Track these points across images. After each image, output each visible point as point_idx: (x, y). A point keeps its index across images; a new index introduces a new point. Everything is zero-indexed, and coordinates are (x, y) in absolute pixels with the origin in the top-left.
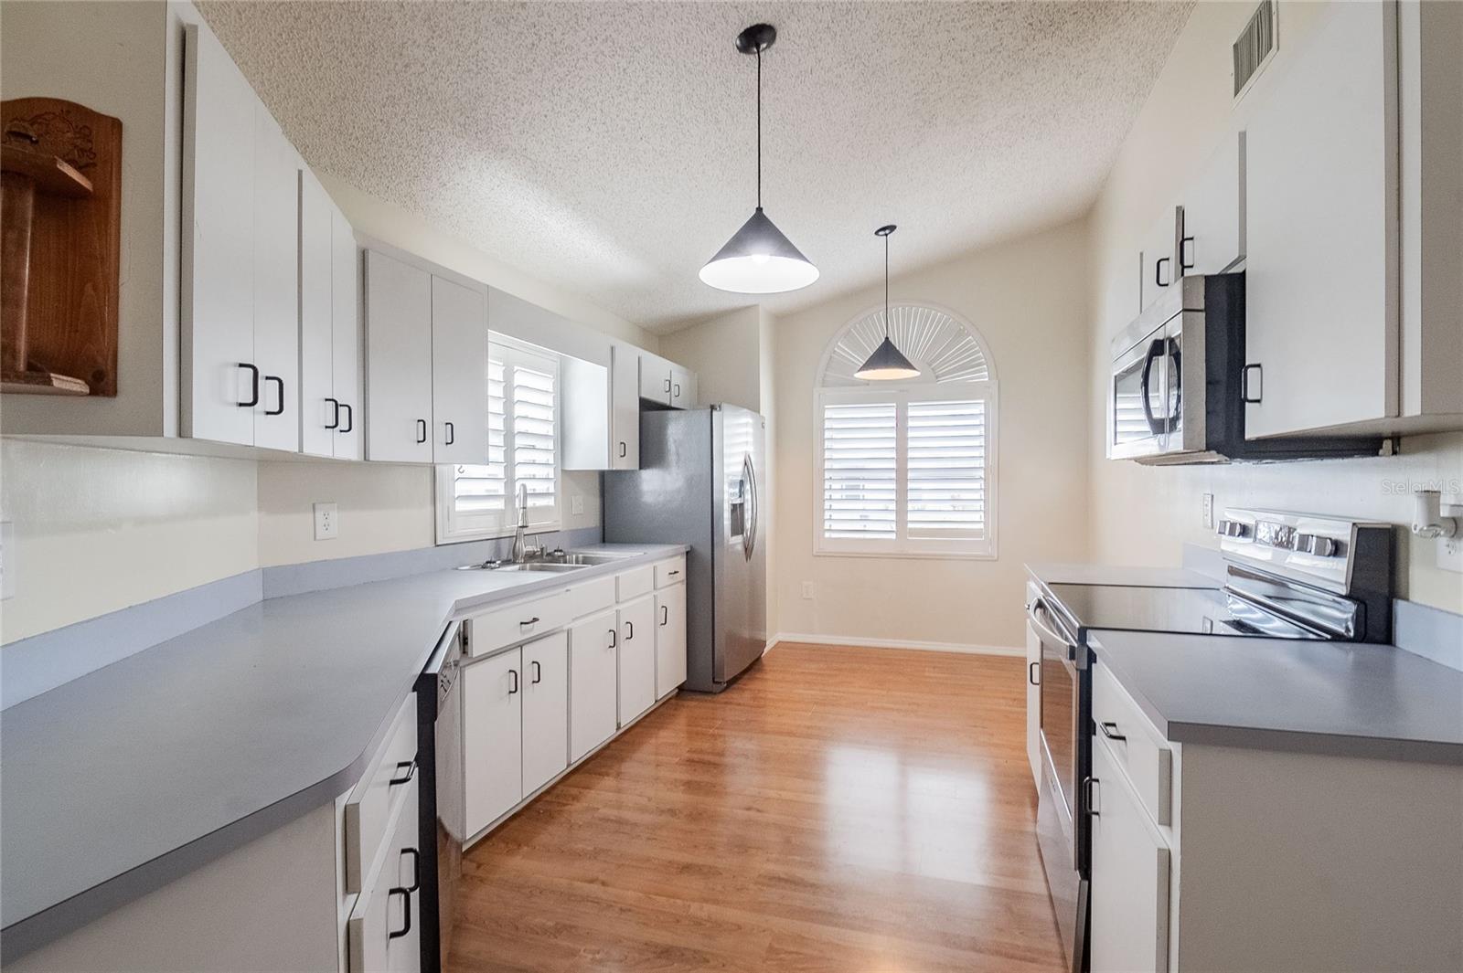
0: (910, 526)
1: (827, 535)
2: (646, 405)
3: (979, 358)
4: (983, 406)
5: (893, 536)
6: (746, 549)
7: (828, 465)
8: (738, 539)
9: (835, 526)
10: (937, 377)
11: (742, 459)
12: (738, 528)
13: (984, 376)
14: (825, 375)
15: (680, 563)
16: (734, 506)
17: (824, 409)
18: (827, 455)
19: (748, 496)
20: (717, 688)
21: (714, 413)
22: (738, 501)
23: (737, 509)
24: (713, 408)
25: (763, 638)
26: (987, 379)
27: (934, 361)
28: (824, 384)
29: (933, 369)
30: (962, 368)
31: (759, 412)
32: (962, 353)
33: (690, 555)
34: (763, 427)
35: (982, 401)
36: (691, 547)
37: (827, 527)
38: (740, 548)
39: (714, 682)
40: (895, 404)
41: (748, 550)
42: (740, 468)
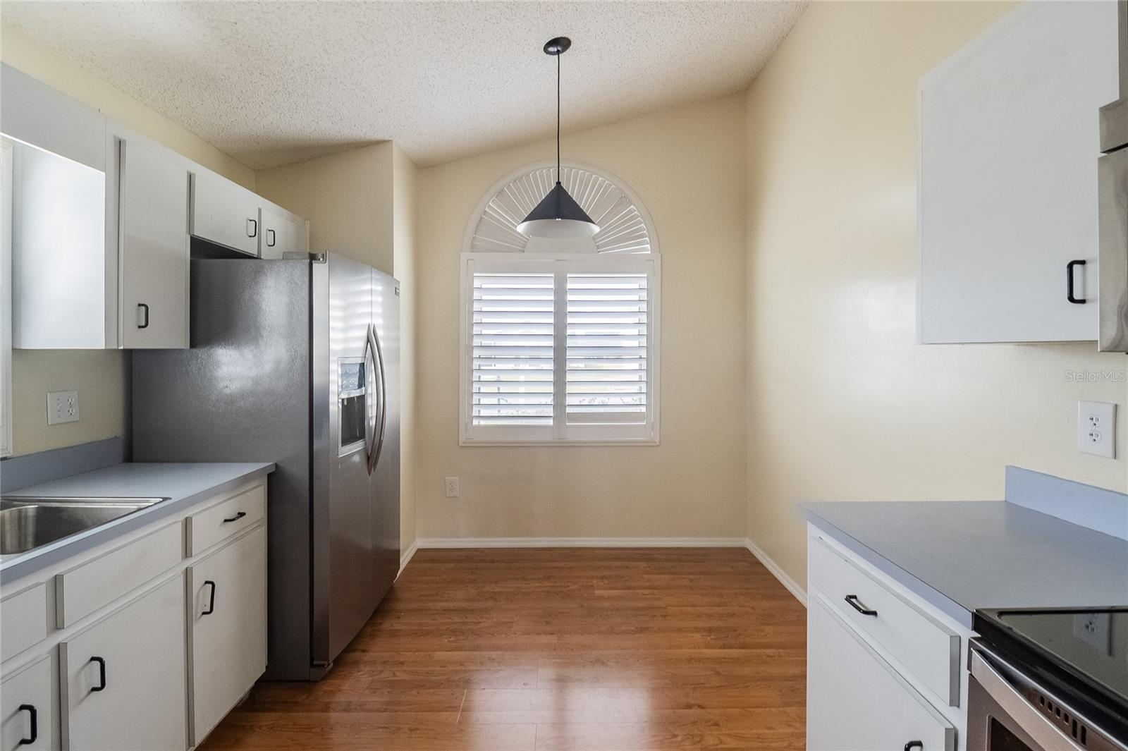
0: (569, 410)
1: (475, 422)
2: (203, 250)
3: (640, 229)
4: (645, 281)
5: (550, 422)
6: (368, 458)
7: (476, 342)
8: (355, 448)
9: (484, 412)
10: (598, 248)
11: (364, 333)
12: (354, 432)
13: (647, 249)
14: (474, 239)
15: (256, 499)
16: (348, 402)
17: (473, 278)
18: (476, 330)
19: (371, 389)
20: (317, 673)
21: (315, 265)
22: (356, 393)
23: (354, 409)
24: (313, 257)
25: (395, 547)
26: (649, 252)
28: (473, 248)
29: (593, 239)
30: (624, 239)
31: (392, 274)
32: (624, 223)
33: (275, 480)
34: (397, 293)
35: (645, 275)
36: (277, 466)
37: (475, 413)
38: (358, 458)
39: (312, 665)
40: (553, 275)
41: (371, 458)
42: (358, 346)
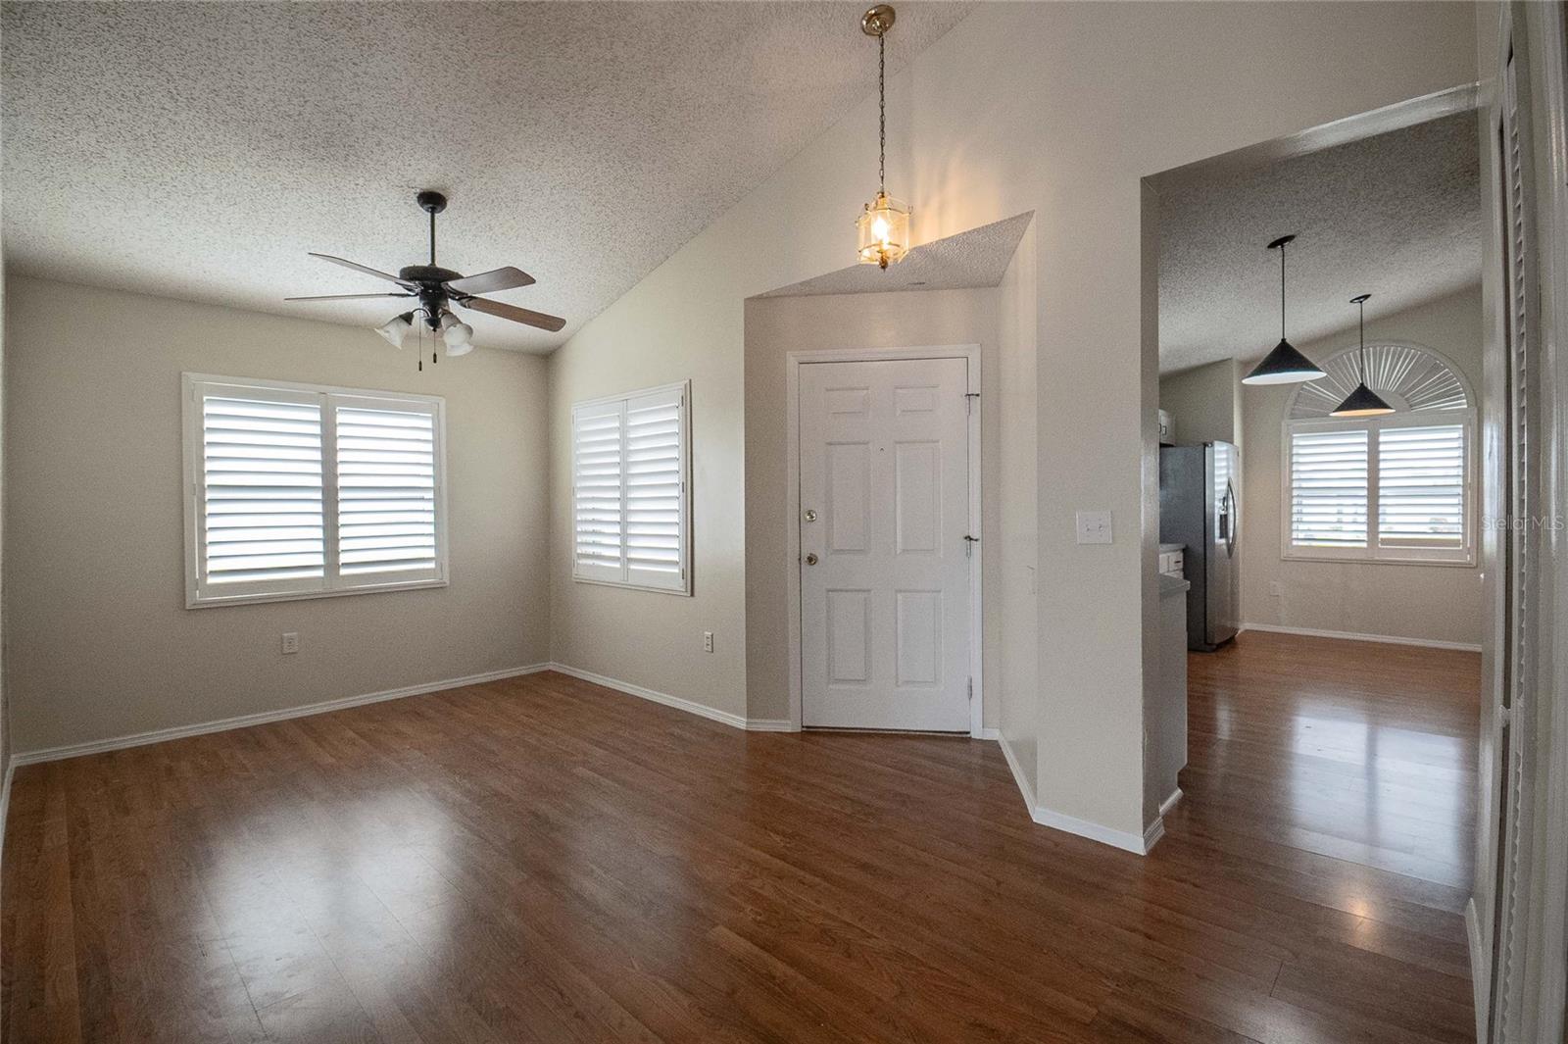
0: (1383, 536)
1: (1294, 543)
3: (1457, 387)
4: (1461, 432)
5: (1365, 545)
6: (1229, 550)
8: (1223, 541)
9: (1301, 536)
10: (1411, 406)
11: (1226, 480)
12: (1224, 534)
13: (1462, 404)
14: (1293, 410)
15: (1180, 556)
16: (1221, 516)
17: (1293, 439)
19: (1231, 511)
20: (1208, 648)
21: (1207, 449)
22: (1223, 513)
23: (1224, 519)
24: (1205, 445)
26: (1466, 406)
27: (1406, 393)
28: (1293, 416)
29: (1407, 399)
30: (1437, 397)
31: (1233, 442)
32: (1437, 384)
33: (1186, 552)
34: (1236, 453)
35: (1461, 426)
36: (1187, 546)
37: (1294, 536)
38: (1225, 547)
39: (1206, 645)
40: (1368, 432)
41: (1230, 548)
42: (1225, 487)
